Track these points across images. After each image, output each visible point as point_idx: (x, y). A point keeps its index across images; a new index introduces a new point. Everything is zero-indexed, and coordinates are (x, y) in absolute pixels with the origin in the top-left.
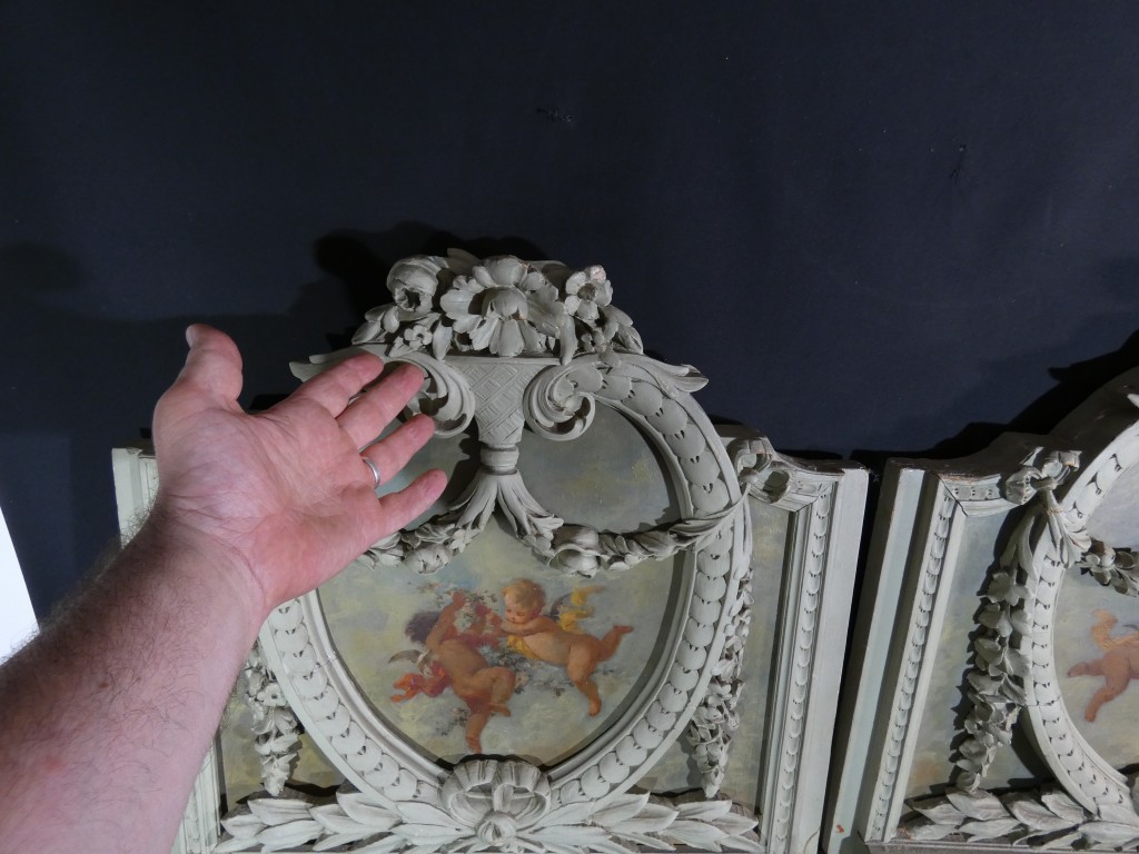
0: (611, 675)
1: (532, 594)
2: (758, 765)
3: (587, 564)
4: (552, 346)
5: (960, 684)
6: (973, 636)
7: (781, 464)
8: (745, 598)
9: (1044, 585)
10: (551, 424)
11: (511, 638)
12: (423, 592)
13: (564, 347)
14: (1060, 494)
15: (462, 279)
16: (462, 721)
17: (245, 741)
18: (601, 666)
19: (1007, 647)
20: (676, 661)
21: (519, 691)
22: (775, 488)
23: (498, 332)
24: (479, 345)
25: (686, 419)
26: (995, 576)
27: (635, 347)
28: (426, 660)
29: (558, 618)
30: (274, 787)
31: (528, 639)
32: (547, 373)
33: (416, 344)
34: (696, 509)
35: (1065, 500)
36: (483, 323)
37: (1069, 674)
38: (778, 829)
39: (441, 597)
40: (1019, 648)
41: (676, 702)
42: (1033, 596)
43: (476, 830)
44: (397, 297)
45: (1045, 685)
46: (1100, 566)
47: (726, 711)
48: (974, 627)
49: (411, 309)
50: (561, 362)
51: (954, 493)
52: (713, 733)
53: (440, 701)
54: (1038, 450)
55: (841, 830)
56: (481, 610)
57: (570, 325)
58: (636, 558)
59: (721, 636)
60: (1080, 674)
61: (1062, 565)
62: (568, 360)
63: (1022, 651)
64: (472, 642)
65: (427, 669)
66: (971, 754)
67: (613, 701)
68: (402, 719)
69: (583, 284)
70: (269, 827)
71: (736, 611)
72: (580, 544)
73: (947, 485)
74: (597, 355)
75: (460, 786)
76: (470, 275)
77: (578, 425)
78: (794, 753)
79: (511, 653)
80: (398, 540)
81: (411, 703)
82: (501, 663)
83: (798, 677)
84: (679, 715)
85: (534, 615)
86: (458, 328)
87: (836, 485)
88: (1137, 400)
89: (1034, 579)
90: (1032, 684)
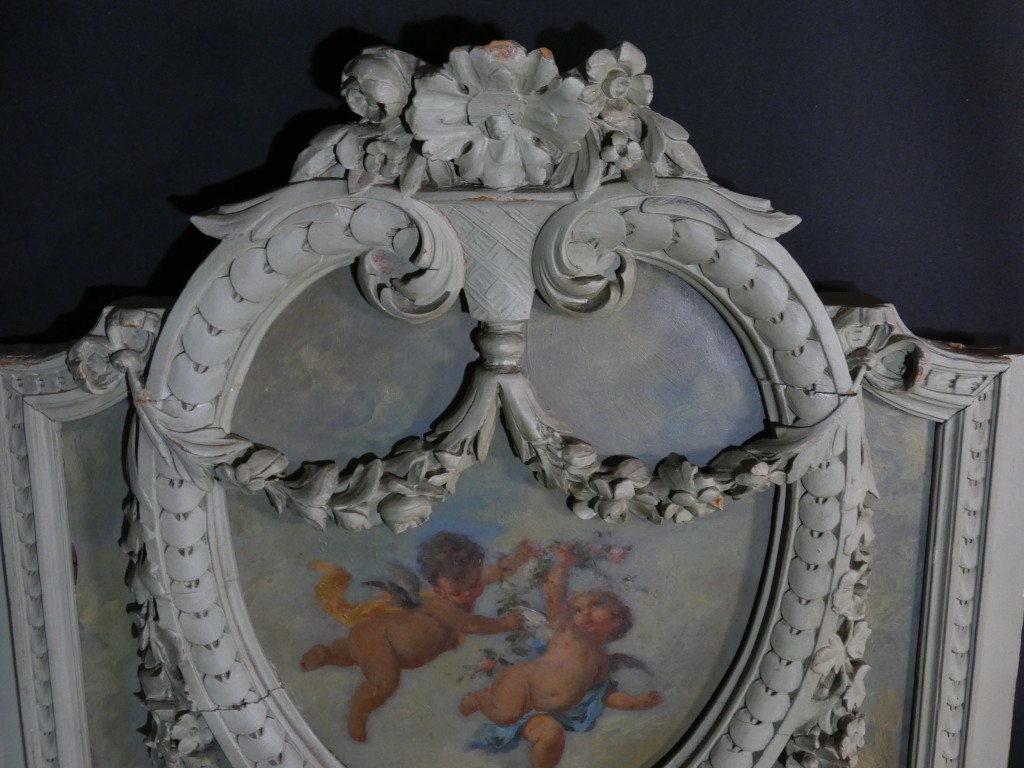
9: (169, 518)
14: (144, 376)
35: (153, 382)
40: (160, 618)
45: (219, 677)
51: (15, 384)
54: (106, 311)
60: (320, 664)
63: (162, 623)
88: (204, 224)
89: (150, 511)
90: (198, 677)
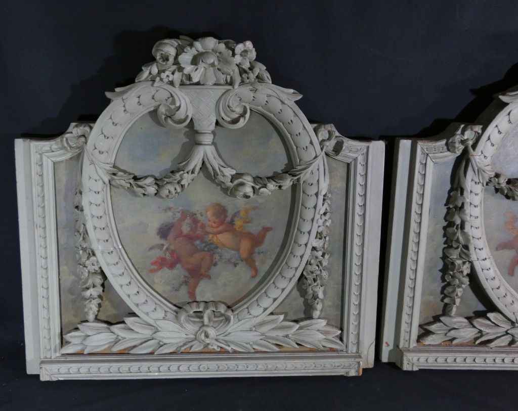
0: (262, 254)
1: (220, 211)
2: (340, 303)
3: (248, 190)
4: (229, 80)
5: (441, 256)
6: (445, 228)
7: (340, 137)
8: (326, 205)
9: (473, 195)
10: (229, 119)
11: (211, 236)
12: (166, 212)
13: (234, 80)
14: (474, 146)
15: (189, 48)
16: (186, 283)
17: (73, 297)
18: (256, 250)
19: (460, 229)
20: (294, 242)
21: (215, 265)
22: (338, 148)
23: (203, 75)
24: (195, 80)
25: (293, 114)
26: (451, 194)
27: (268, 80)
28: (167, 249)
29: (234, 224)
30: (91, 317)
31: (219, 236)
32: (226, 93)
33: (166, 80)
34: (300, 160)
35: (477, 149)
36: (196, 70)
37: (497, 249)
38: (352, 338)
39: (175, 214)
40: (464, 229)
41: (295, 262)
42: (468, 200)
43: (196, 336)
44: (158, 57)
45: (480, 249)
46: (499, 184)
47: (321, 267)
48: (445, 224)
49: (164, 63)
50: (233, 87)
51: (425, 150)
52: (315, 280)
53: (175, 271)
54: (462, 126)
55: (388, 345)
56: (195, 221)
57: (236, 69)
58: (272, 186)
59: (315, 225)
60: (502, 249)
61: (480, 184)
62: (236, 86)
63: (466, 230)
64: (191, 238)
65: (168, 254)
66: (449, 293)
67: (263, 269)
68: (155, 282)
69: (243, 50)
70: (89, 336)
71: (322, 212)
72: (245, 179)
73: (421, 145)
74: (250, 84)
75: (187, 312)
76: (191, 45)
77: (242, 120)
78: (358, 294)
79: (211, 244)
80: (154, 182)
81: (160, 273)
82: (206, 249)
83: (357, 250)
84: (296, 269)
85: (222, 223)
86: (186, 72)
87: (368, 148)
88: (504, 98)
89: (467, 192)
90: (474, 248)
